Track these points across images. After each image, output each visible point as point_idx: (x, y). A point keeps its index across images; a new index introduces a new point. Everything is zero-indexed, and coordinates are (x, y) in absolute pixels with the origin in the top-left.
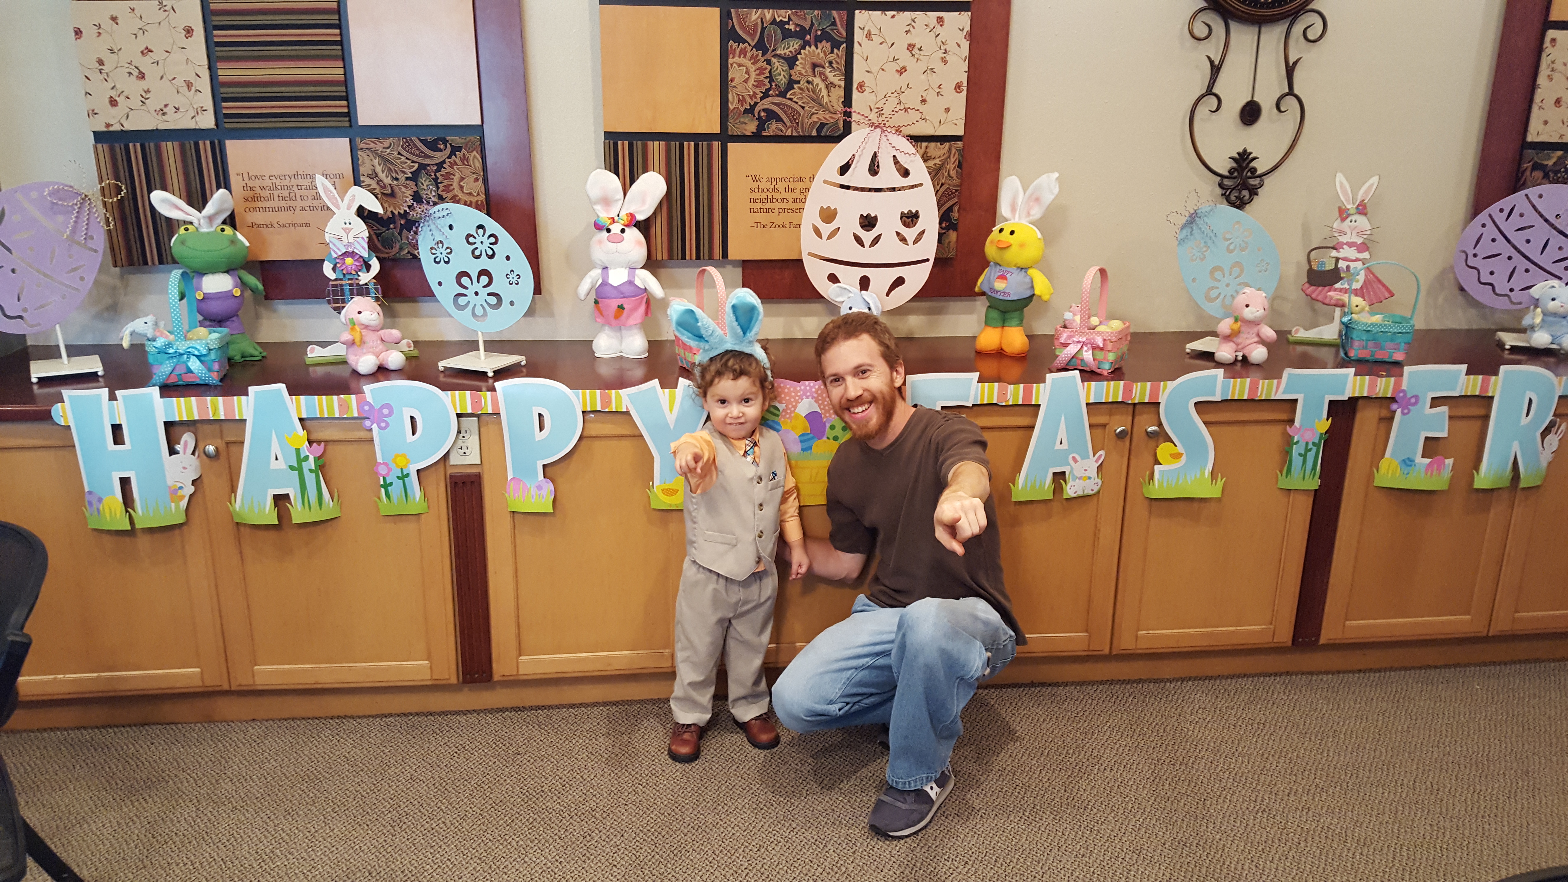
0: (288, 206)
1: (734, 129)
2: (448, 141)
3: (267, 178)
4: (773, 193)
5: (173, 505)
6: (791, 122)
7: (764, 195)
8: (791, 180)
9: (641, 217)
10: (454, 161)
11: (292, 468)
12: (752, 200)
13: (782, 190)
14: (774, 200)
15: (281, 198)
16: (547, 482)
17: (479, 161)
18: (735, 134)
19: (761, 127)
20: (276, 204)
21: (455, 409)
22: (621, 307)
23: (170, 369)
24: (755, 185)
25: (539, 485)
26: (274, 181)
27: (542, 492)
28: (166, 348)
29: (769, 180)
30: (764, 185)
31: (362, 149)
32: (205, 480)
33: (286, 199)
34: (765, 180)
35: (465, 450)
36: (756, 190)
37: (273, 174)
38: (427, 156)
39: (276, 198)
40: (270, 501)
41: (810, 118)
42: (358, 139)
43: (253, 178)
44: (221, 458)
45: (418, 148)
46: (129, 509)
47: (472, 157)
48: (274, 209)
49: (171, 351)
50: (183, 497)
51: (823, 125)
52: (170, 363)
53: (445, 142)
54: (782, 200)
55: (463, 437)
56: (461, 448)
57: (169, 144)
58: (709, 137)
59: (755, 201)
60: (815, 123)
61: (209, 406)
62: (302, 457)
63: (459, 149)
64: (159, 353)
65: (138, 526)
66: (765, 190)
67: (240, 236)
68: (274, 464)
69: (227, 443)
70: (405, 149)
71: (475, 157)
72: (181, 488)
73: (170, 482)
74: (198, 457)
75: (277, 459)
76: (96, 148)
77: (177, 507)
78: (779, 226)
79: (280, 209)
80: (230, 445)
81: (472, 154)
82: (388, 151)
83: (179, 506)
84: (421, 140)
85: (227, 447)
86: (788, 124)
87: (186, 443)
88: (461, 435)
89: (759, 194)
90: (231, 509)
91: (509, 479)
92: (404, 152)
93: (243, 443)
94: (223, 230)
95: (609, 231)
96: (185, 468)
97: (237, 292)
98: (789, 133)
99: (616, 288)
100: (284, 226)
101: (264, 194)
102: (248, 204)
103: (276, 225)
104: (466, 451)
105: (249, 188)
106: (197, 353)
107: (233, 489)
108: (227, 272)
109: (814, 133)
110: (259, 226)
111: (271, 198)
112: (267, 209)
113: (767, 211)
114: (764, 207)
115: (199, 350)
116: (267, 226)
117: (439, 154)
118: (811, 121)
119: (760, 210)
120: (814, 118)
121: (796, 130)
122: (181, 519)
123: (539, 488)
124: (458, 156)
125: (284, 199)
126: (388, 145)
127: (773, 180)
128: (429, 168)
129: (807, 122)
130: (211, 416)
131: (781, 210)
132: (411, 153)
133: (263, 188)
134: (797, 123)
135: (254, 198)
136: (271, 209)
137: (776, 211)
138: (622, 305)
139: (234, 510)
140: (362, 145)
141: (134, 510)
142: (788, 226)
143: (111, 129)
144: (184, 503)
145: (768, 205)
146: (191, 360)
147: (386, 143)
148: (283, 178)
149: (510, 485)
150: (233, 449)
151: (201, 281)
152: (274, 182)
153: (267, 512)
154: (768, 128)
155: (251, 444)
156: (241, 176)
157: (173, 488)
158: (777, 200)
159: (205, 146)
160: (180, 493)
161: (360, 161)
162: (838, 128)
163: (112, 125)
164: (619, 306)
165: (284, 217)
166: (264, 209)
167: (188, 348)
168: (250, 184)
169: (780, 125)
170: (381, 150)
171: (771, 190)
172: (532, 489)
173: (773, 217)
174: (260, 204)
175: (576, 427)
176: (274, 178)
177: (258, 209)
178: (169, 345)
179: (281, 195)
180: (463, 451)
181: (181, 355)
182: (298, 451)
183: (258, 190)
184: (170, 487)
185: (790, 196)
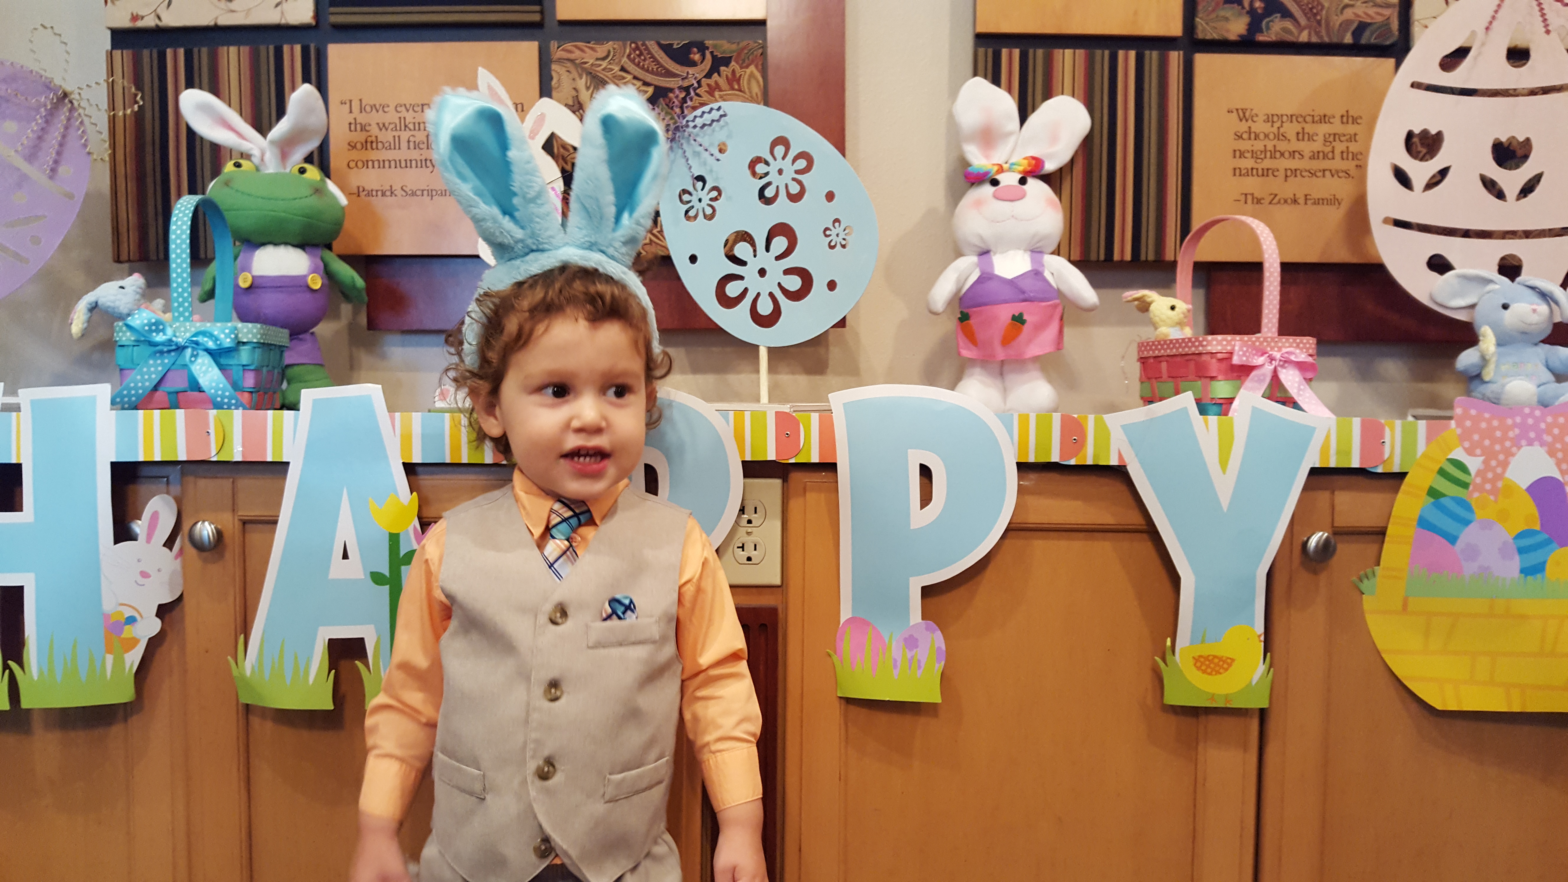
0: (423, 158)
1: (1205, 30)
2: (708, 48)
3: (391, 109)
4: (1275, 142)
5: (110, 658)
6: (1308, 19)
7: (1259, 145)
8: (1309, 119)
9: (1050, 166)
10: (716, 83)
11: (377, 578)
12: (1238, 154)
13: (1291, 135)
14: (1278, 155)
15: (412, 144)
16: (927, 629)
17: (758, 82)
18: (1208, 37)
19: (1255, 25)
20: (403, 154)
21: (742, 450)
22: (1018, 320)
23: (155, 378)
24: (1243, 127)
25: (911, 636)
26: (404, 114)
27: (917, 652)
28: (150, 331)
29: (1270, 119)
30: (1260, 127)
31: (560, 61)
32: (189, 604)
33: (421, 146)
34: (1262, 117)
35: (749, 551)
36: (1245, 136)
37: (403, 102)
38: (669, 74)
39: (404, 145)
40: (319, 655)
41: (1342, 13)
42: (554, 45)
43: (368, 109)
44: (228, 555)
45: (655, 60)
46: (10, 663)
47: (746, 77)
48: (398, 164)
49: (160, 338)
50: (134, 642)
51: (1362, 27)
52: (156, 366)
53: (702, 48)
54: (1292, 154)
55: (749, 522)
56: (742, 547)
57: (233, 50)
58: (1163, 43)
59: (1242, 155)
60: (1348, 22)
61: (212, 431)
62: (402, 553)
63: (726, 61)
64: (138, 343)
65: (25, 704)
66: (1262, 136)
67: (331, 186)
68: (338, 569)
69: (244, 523)
70: (633, 61)
71: (752, 75)
72: (131, 620)
73: (108, 605)
74: (181, 552)
75: (345, 556)
76: (110, 56)
77: (119, 663)
78: (1286, 201)
79: (408, 164)
80: (248, 526)
81: (748, 71)
82: (604, 64)
83: (123, 661)
84: (660, 46)
85: (244, 532)
86: (1303, 21)
87: (155, 516)
88: (746, 517)
89: (1251, 142)
90: (235, 672)
91: (842, 621)
92: (631, 67)
93: (275, 522)
94: (302, 171)
95: (995, 183)
96: (144, 575)
97: (316, 282)
98: (1304, 37)
99: (1012, 283)
100: (414, 194)
101: (386, 136)
102: (355, 155)
103: (399, 192)
104: (753, 554)
105: (358, 127)
106: (211, 345)
107: (245, 628)
108: (302, 246)
109: (1348, 39)
110: (369, 194)
111: (396, 145)
112: (387, 164)
113: (1266, 173)
114: (1260, 166)
115: (216, 339)
116: (383, 194)
117: (691, 70)
118: (1342, 18)
119: (1250, 173)
120: (1348, 14)
121: (1317, 34)
122: (124, 693)
123: (911, 642)
124: (724, 74)
125: (417, 146)
126: (604, 55)
127: (1275, 119)
128: (671, 95)
129: (1337, 21)
130: (213, 453)
131: (1289, 173)
132: (643, 68)
133: (383, 127)
134: (1319, 22)
135: (369, 144)
136: (393, 163)
137: (1282, 174)
138: (1021, 315)
139: (243, 677)
140: (560, 54)
141: (21, 665)
142: (1301, 201)
143: (140, 24)
144: (134, 657)
145: (1267, 163)
146: (199, 360)
147: (601, 50)
148: (419, 109)
149: (844, 632)
150: (255, 536)
151: (251, 258)
152: (402, 115)
153: (311, 680)
154: (1268, 28)
155: (292, 526)
156: (348, 105)
157: (113, 620)
158: (1282, 154)
159: (293, 54)
160: (128, 632)
161: (554, 82)
162: (1390, 30)
163: (142, 18)
164: (1014, 318)
165: (414, 178)
166: (382, 164)
167: (196, 335)
168: (362, 119)
169: (1288, 24)
170: (591, 61)
171: (1272, 136)
172: (894, 643)
173: (1275, 185)
174: (373, 155)
175: (1003, 500)
176: (403, 109)
177: (370, 164)
178: (158, 327)
179: (412, 139)
180: (745, 554)
181: (180, 349)
182: (394, 539)
183: (374, 130)
184: (107, 617)
185: (1306, 147)
